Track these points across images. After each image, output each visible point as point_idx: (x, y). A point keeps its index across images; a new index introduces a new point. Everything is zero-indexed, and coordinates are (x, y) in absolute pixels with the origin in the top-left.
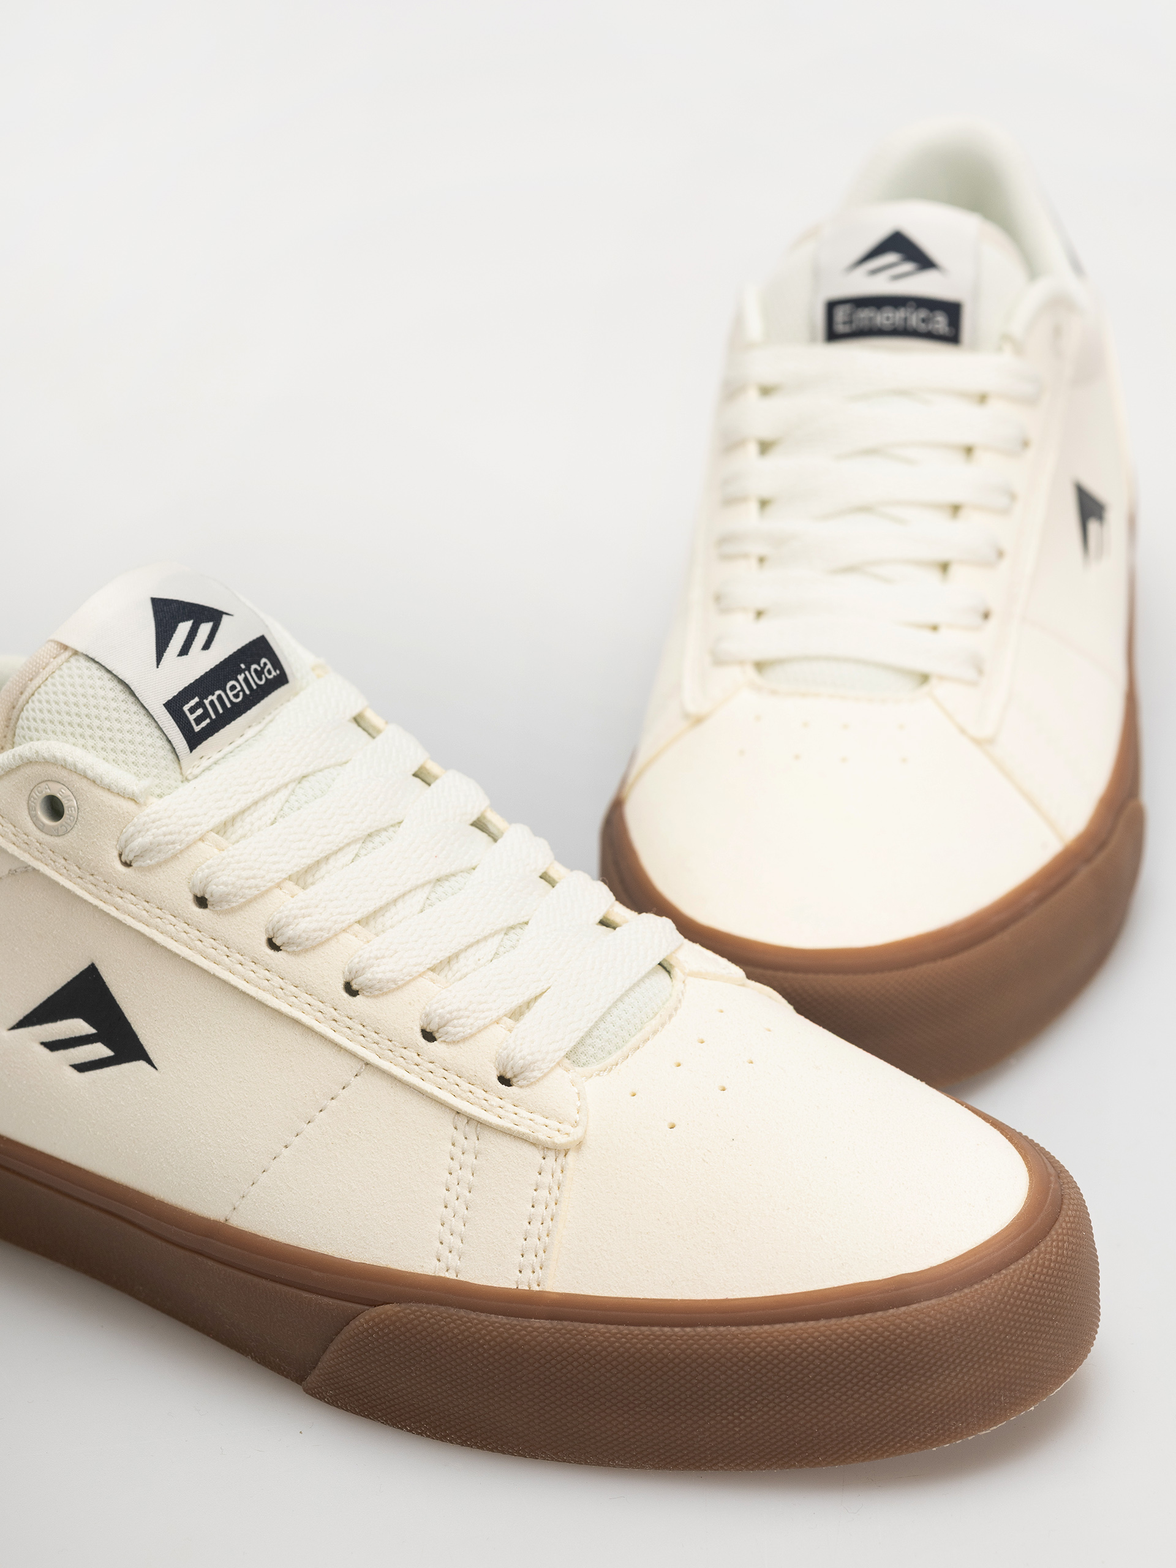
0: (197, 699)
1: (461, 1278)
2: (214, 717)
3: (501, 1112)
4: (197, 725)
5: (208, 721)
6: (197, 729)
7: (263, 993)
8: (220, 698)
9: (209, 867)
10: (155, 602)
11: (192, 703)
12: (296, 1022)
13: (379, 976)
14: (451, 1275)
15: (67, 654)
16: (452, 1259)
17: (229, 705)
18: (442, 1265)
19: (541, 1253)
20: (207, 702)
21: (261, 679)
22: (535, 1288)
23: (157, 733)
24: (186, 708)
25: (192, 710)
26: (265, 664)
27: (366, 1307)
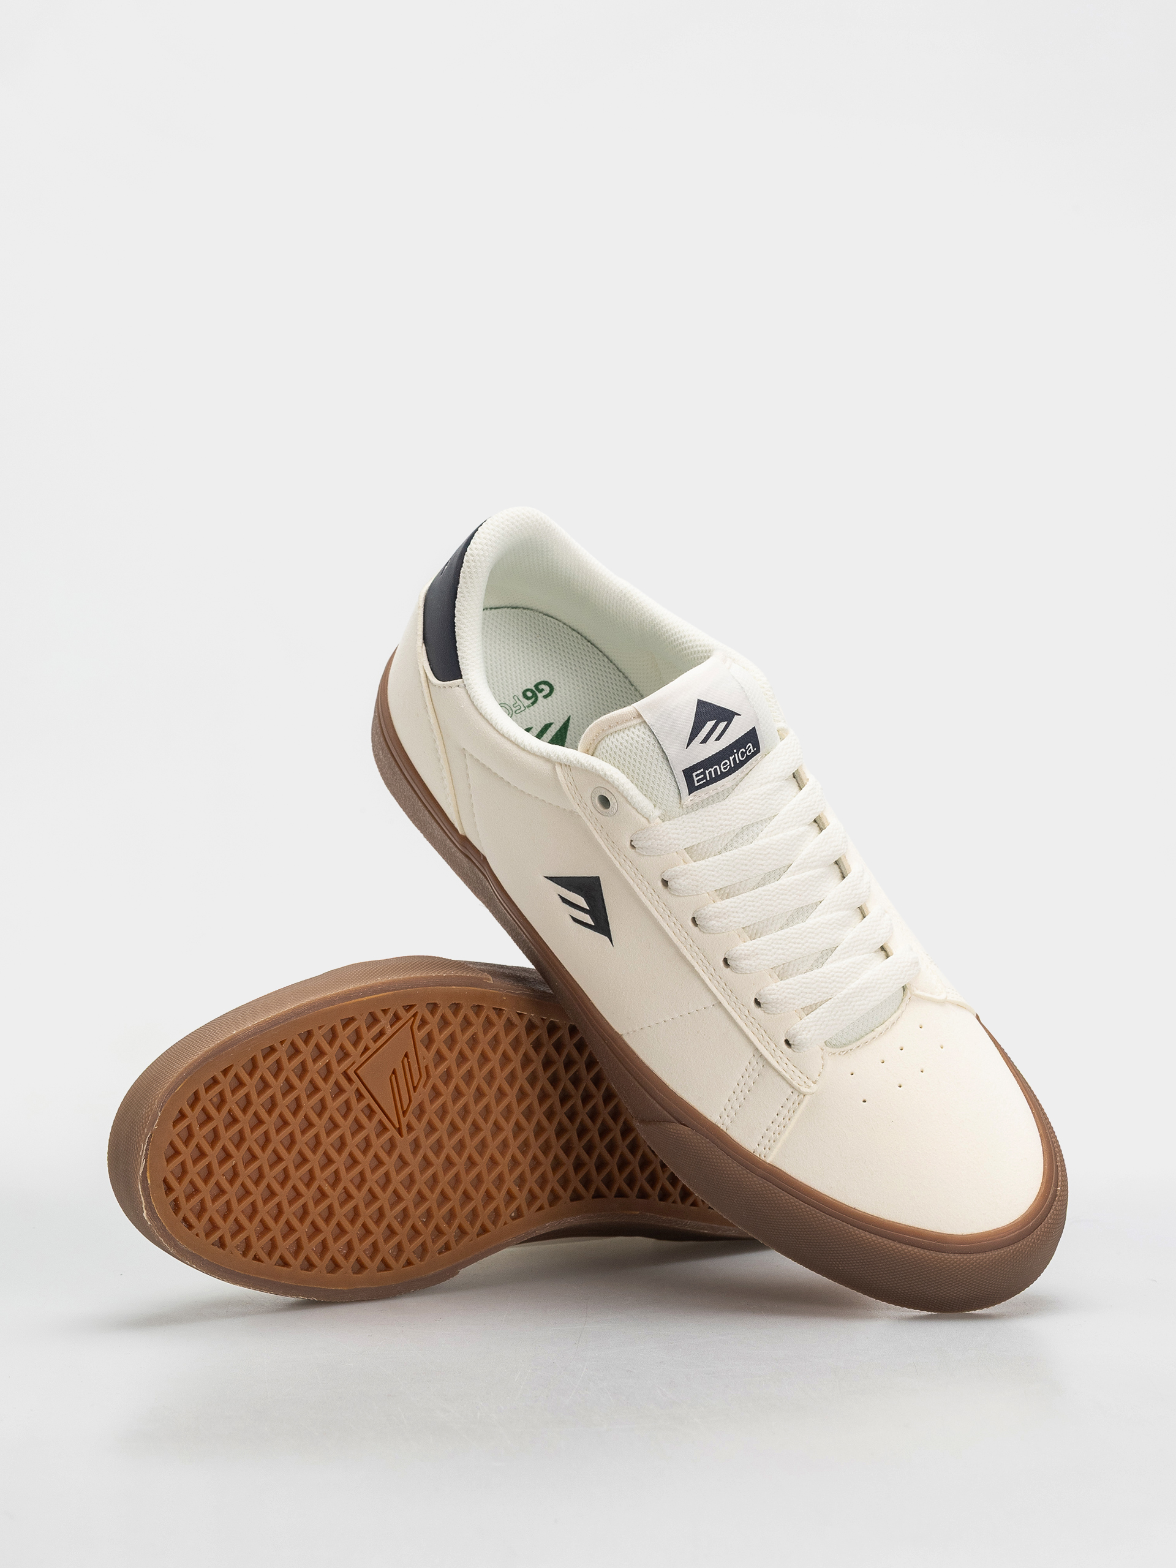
0: (702, 770)
1: (728, 1132)
2: (708, 779)
3: (780, 1061)
4: (698, 783)
5: (705, 781)
6: (697, 784)
7: (681, 944)
8: (715, 770)
9: (675, 871)
10: (699, 702)
11: (699, 772)
12: (692, 967)
13: (742, 966)
14: (723, 1128)
15: (639, 720)
16: (727, 1121)
17: (719, 773)
18: (721, 1121)
19: (772, 1141)
20: (707, 772)
21: (743, 757)
22: (762, 1158)
23: (674, 784)
24: (694, 774)
25: (697, 776)
26: (750, 746)
27: (676, 1121)
